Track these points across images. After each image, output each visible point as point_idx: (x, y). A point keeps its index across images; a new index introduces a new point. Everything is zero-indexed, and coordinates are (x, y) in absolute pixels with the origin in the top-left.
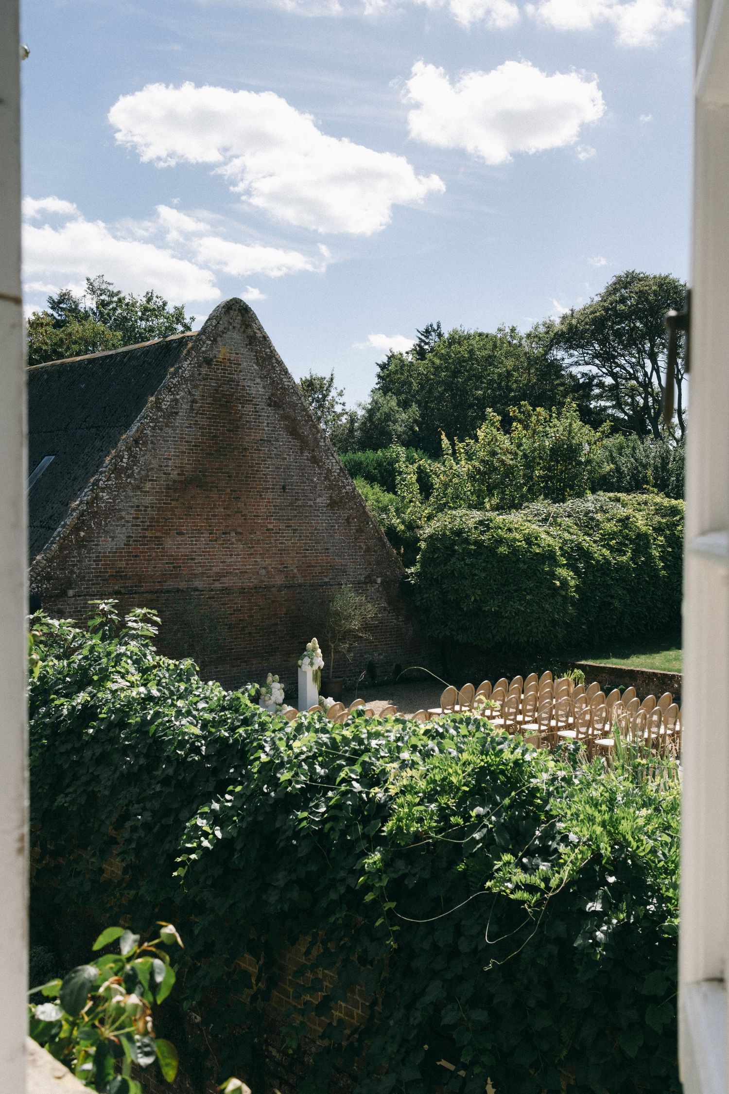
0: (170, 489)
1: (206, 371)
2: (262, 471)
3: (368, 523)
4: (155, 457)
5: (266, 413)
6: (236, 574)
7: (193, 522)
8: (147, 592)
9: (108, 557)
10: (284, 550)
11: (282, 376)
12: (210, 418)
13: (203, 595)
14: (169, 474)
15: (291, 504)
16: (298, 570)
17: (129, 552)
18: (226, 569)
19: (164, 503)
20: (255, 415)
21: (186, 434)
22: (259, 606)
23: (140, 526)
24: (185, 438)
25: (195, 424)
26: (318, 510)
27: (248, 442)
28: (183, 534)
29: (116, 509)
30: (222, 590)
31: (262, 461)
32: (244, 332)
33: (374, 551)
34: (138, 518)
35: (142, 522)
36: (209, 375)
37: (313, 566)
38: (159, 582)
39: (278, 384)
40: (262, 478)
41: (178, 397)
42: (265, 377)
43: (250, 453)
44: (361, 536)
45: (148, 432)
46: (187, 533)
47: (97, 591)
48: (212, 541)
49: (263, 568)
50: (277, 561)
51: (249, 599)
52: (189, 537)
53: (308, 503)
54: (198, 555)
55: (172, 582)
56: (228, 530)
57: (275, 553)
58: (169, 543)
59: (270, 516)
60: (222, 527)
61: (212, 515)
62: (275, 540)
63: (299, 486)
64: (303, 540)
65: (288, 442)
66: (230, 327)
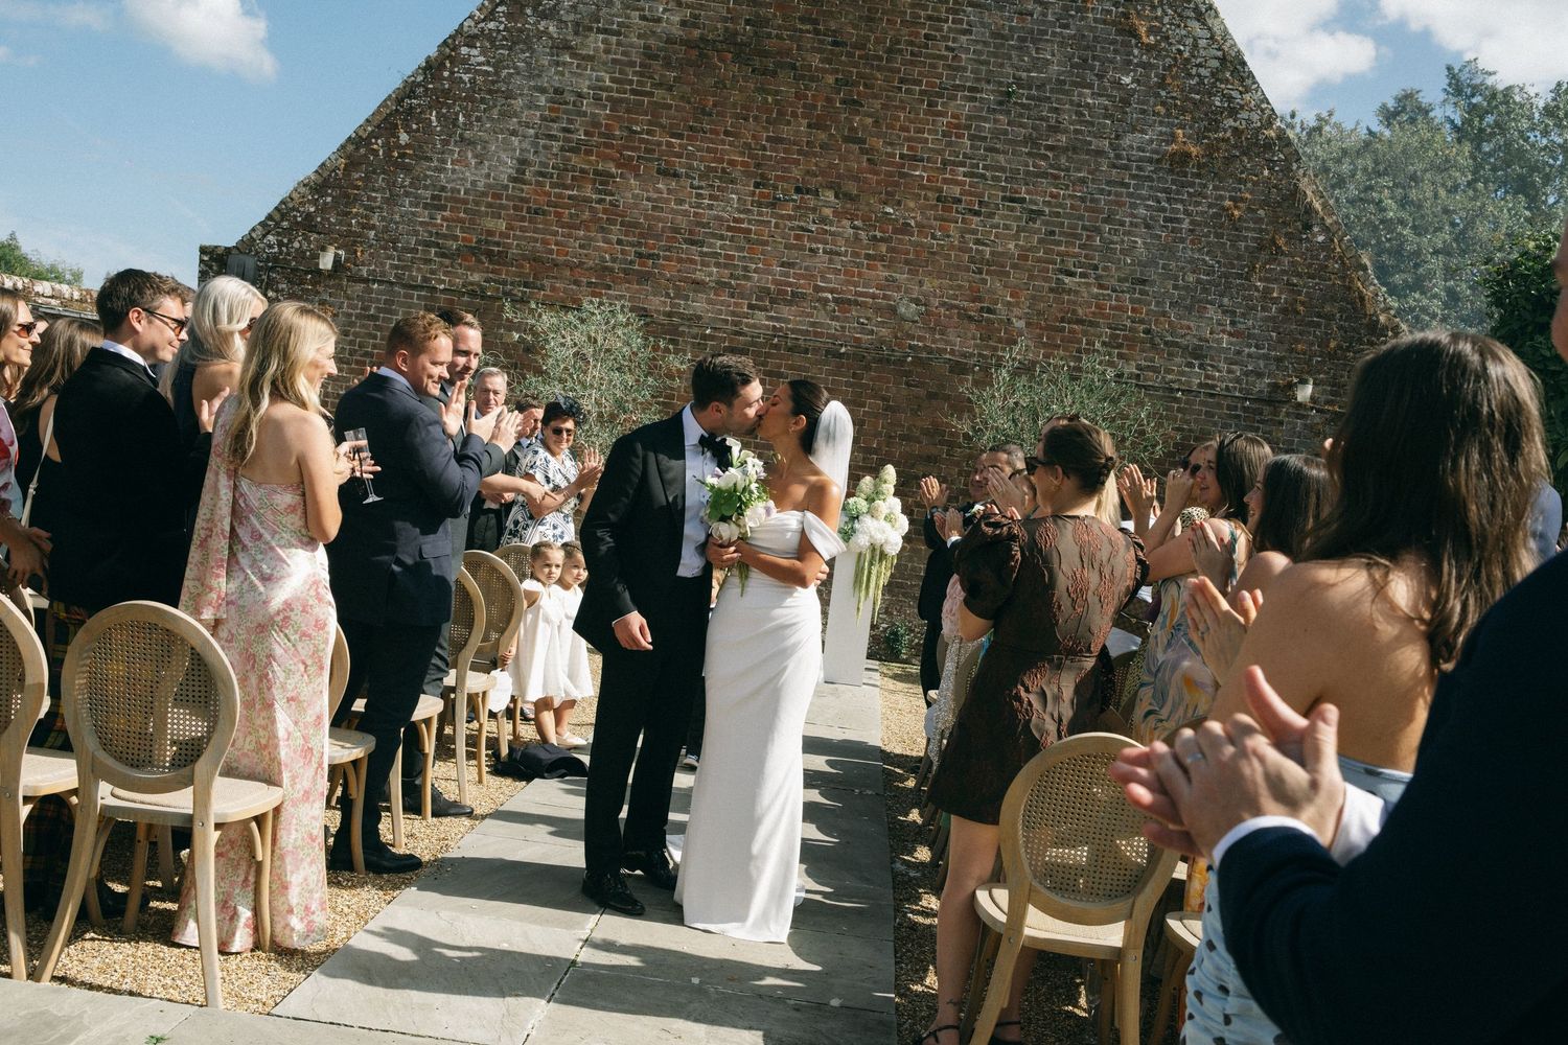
0: (655, 57)
2: (945, 38)
3: (1308, 227)
6: (825, 302)
7: (709, 150)
9: (465, 202)
10: (990, 263)
14: (658, 20)
15: (1029, 140)
16: (1028, 324)
17: (522, 200)
18: (790, 284)
22: (884, 399)
23: (557, 138)
26: (1126, 168)
28: (676, 175)
34: (556, 120)
35: (566, 130)
37: (1080, 322)
40: (945, 58)
46: (688, 176)
47: (425, 279)
48: (760, 205)
49: (912, 300)
50: (960, 287)
51: (854, 375)
52: (692, 187)
53: (1090, 143)
54: (714, 236)
55: (627, 289)
56: (813, 182)
57: (958, 267)
58: (633, 192)
59: (954, 163)
60: (796, 173)
61: (769, 139)
62: (963, 232)
63: (1066, 93)
64: (1059, 243)
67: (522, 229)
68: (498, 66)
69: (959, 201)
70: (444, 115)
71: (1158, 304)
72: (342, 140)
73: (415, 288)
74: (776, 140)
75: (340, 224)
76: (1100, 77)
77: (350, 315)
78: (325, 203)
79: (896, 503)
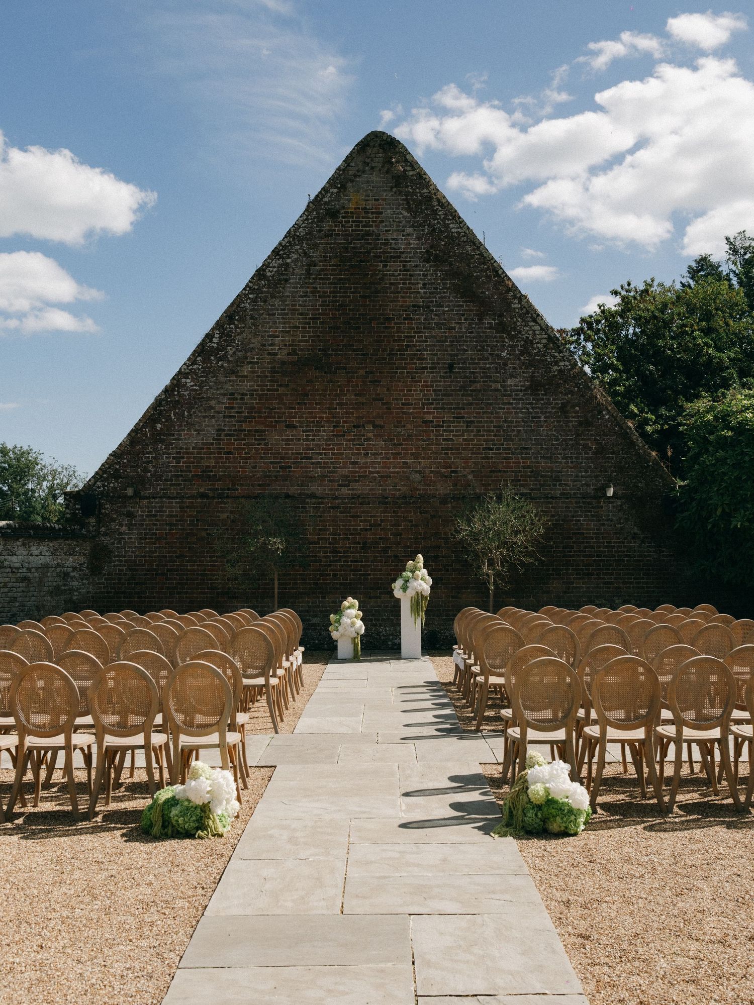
0: (278, 372)
1: (329, 226)
2: (415, 346)
3: (600, 412)
4: (256, 335)
5: (421, 270)
6: (375, 478)
7: (309, 413)
8: (243, 497)
9: (193, 453)
10: (452, 449)
11: (447, 222)
12: (335, 283)
13: (322, 503)
14: (276, 354)
15: (463, 388)
16: (474, 476)
17: (220, 448)
18: (357, 472)
19: (268, 390)
20: (404, 275)
21: (300, 305)
23: (234, 417)
24: (298, 310)
25: (312, 292)
26: (510, 395)
27: (393, 310)
28: (295, 427)
29: (203, 398)
30: (353, 497)
31: (415, 332)
32: (387, 172)
33: (613, 453)
34: (233, 408)
35: (238, 412)
36: (334, 230)
37: (500, 471)
38: (259, 485)
39: (442, 232)
40: (416, 355)
41: (289, 261)
42: (421, 225)
43: (396, 323)
44: (589, 431)
45: (247, 305)
46: (300, 426)
47: (177, 493)
48: (337, 436)
49: (417, 472)
50: (439, 463)
51: (394, 512)
52: (303, 431)
53: (491, 386)
54: (316, 454)
55: (279, 485)
56: (361, 422)
57: (436, 453)
58: (275, 439)
59: (428, 404)
60: (353, 418)
61: (337, 404)
62: (437, 436)
63: (477, 364)
64: (483, 435)
65: (458, 306)
66: (367, 168)
67: (222, 462)
68: (201, 387)
70: (177, 413)
71: (534, 458)
72: (129, 431)
73: (173, 498)
74: (340, 404)
75: (132, 472)
76: (491, 354)
77: (143, 516)
78: (124, 463)
79: (425, 571)
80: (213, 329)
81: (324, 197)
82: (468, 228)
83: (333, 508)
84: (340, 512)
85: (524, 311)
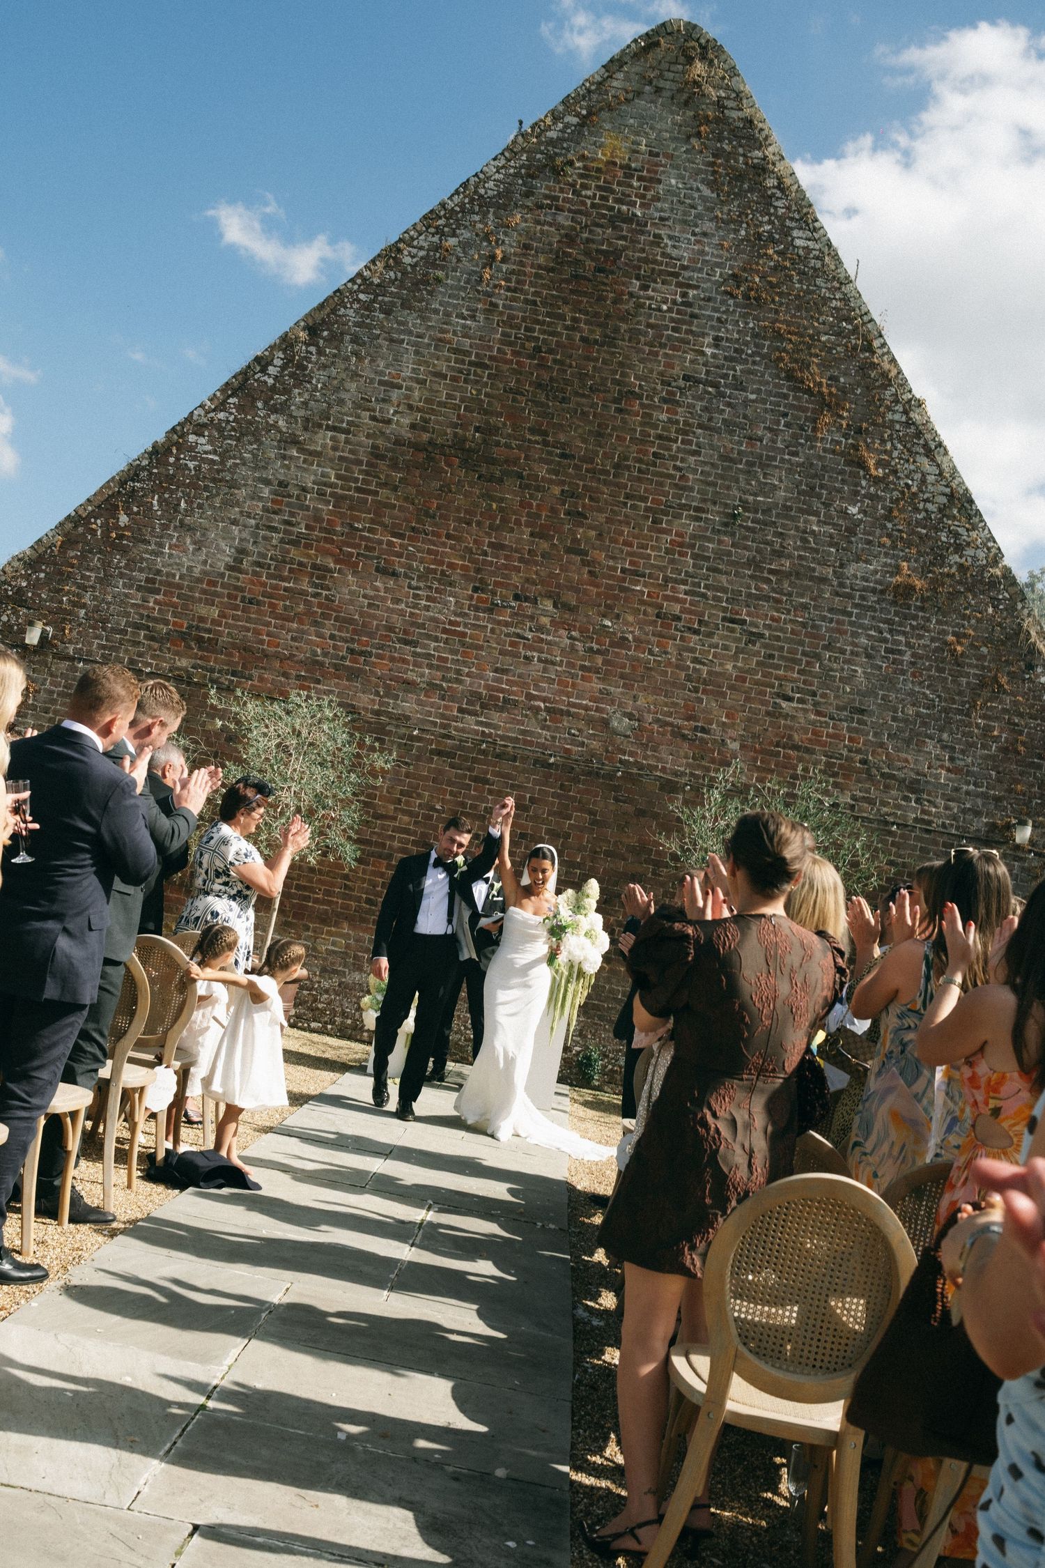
0: (383, 457)
1: (549, 188)
2: (674, 458)
3: (1031, 667)
4: (355, 376)
5: (715, 310)
6: (537, 710)
7: (430, 552)
9: (179, 587)
10: (707, 682)
11: (788, 223)
12: (535, 303)
13: (420, 739)
14: (388, 422)
15: (753, 563)
16: (742, 747)
17: (236, 588)
18: (503, 691)
20: (679, 312)
21: (455, 333)
22: (591, 813)
23: (278, 530)
24: (450, 342)
25: (486, 312)
26: (850, 596)
27: (643, 378)
28: (394, 574)
29: (223, 480)
30: (485, 740)
31: (679, 431)
34: (278, 512)
35: (287, 523)
36: (557, 199)
37: (796, 747)
39: (774, 241)
40: (673, 477)
42: (732, 221)
43: (643, 406)
45: (351, 312)
46: (406, 576)
48: (477, 609)
49: (626, 714)
50: (675, 705)
51: (562, 787)
52: (410, 587)
53: (814, 570)
54: (429, 637)
55: (336, 685)
56: (532, 590)
57: (674, 684)
58: (350, 588)
59: (676, 581)
60: (516, 579)
61: (491, 545)
62: (681, 650)
63: (793, 519)
64: (778, 667)
65: (778, 395)
66: (647, 88)
67: (235, 618)
68: (224, 456)
69: (678, 619)
70: (165, 500)
71: (875, 735)
72: (61, 518)
74: (497, 547)
75: (51, 600)
76: (827, 505)
77: (52, 692)
78: (38, 579)
79: (598, 919)
80: (272, 348)
81: (549, 128)
82: (829, 245)
83: (439, 753)
84: (452, 766)
85: (912, 430)
